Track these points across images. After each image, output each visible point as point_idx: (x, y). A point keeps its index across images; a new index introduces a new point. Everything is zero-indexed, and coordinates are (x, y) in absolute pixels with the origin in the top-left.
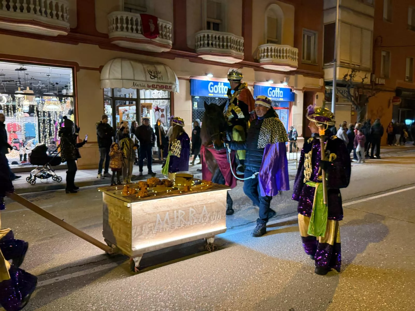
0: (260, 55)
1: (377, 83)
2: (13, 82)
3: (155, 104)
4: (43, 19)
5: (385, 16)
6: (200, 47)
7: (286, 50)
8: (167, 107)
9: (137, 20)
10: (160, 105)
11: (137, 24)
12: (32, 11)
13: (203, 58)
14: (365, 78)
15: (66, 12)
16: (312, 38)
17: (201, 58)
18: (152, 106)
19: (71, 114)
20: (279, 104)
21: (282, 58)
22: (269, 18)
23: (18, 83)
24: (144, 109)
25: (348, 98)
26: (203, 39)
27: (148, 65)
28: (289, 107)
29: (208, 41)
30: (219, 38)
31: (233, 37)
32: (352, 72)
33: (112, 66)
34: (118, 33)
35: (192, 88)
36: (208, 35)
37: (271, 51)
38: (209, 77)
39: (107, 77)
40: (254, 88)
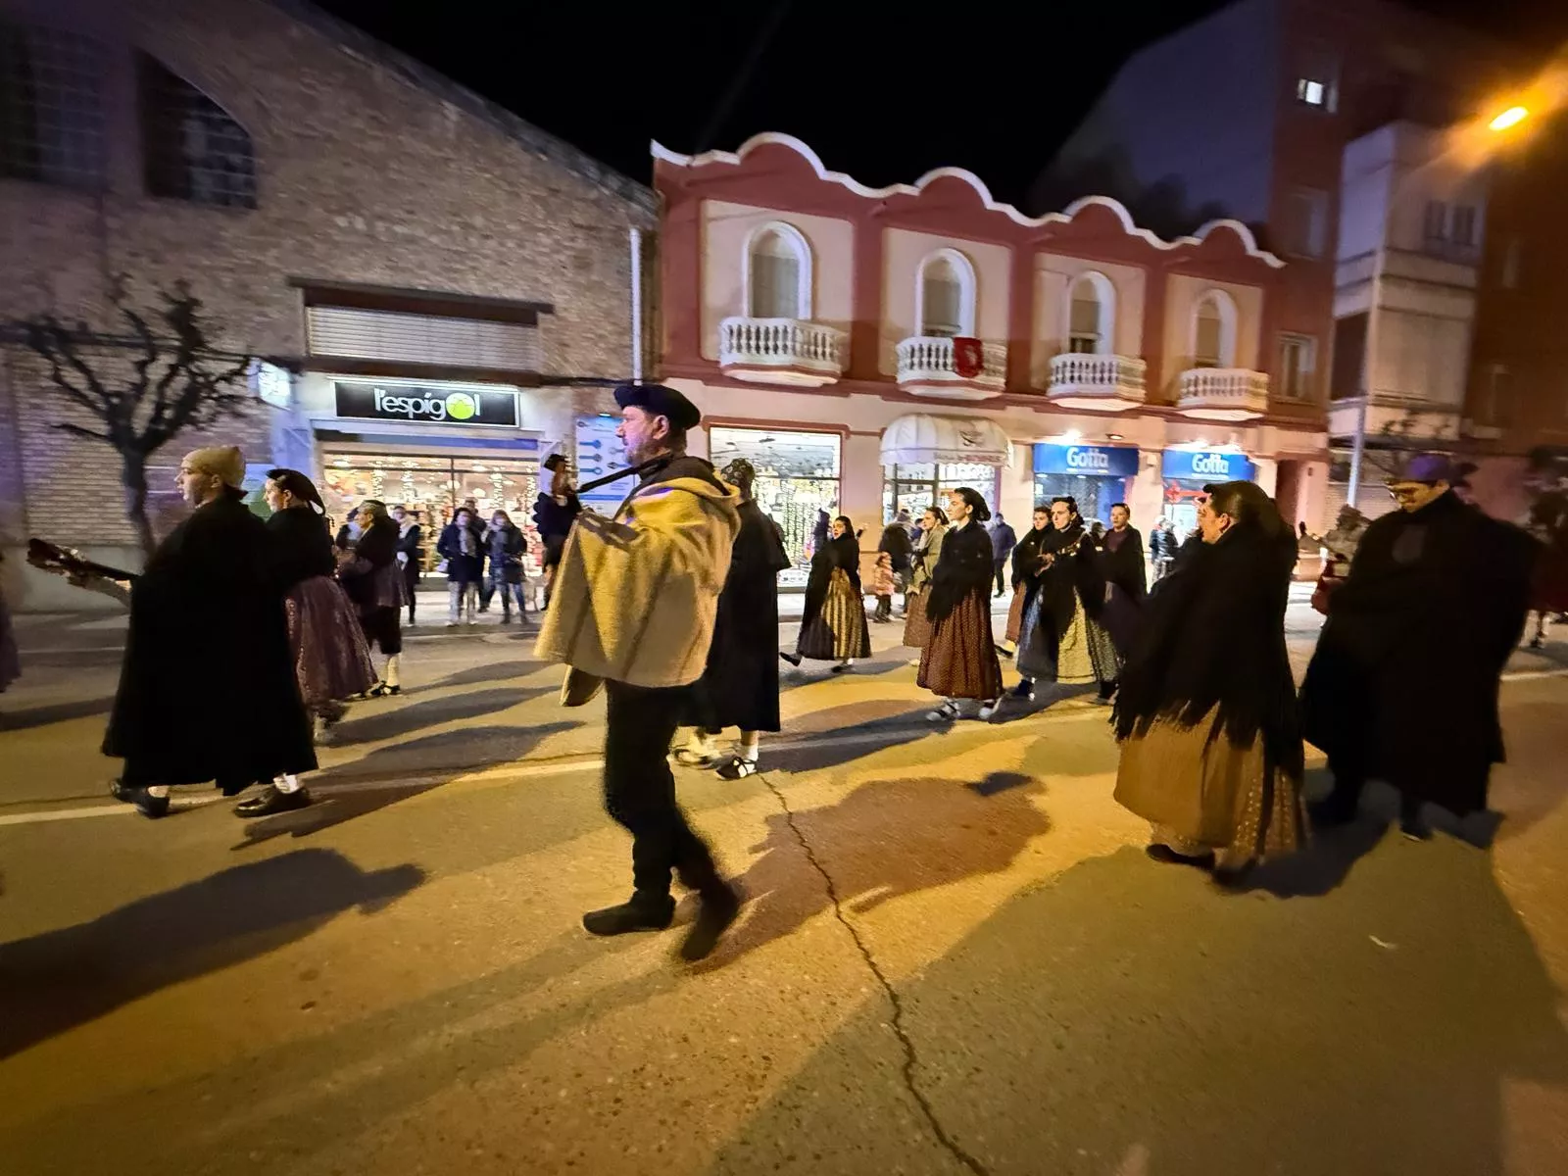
0: (1179, 392)
1: (1478, 436)
4: (804, 361)
6: (1056, 385)
7: (1240, 378)
9: (946, 350)
11: (945, 356)
13: (1060, 404)
14: (1445, 426)
15: (837, 348)
16: (1301, 348)
17: (1056, 405)
21: (1228, 394)
22: (1201, 320)
26: (1063, 370)
29: (1072, 372)
30: (1094, 365)
31: (1124, 362)
32: (1409, 415)
33: (903, 426)
34: (913, 374)
35: (1035, 458)
36: (1073, 363)
37: (1205, 382)
38: (1071, 439)
39: (893, 446)
40: (1162, 455)
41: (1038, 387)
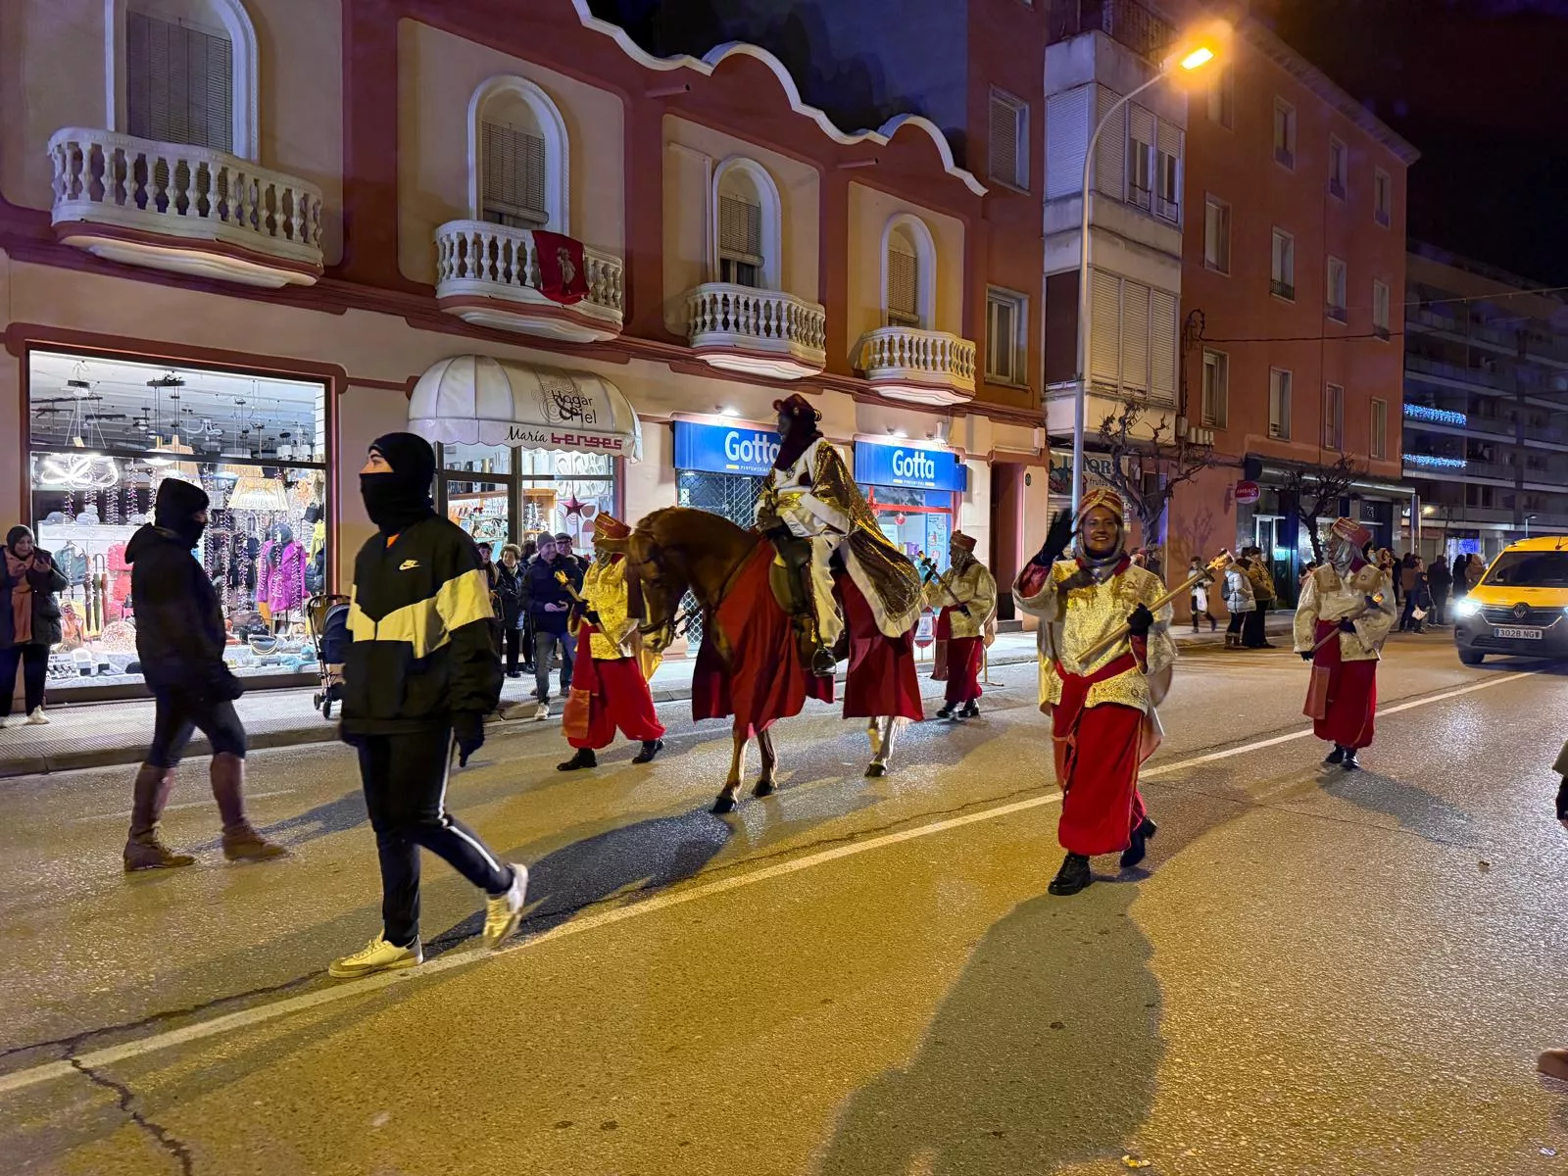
0: (871, 358)
1: (1193, 440)
2: (124, 419)
3: (564, 491)
4: (248, 237)
5: (1211, 256)
6: (702, 332)
7: (943, 345)
8: (602, 500)
9: (522, 249)
10: (582, 494)
11: (522, 260)
12: (214, 213)
13: (709, 362)
14: (1163, 426)
15: (315, 219)
16: (1011, 311)
17: (704, 361)
18: (557, 497)
19: (314, 521)
20: (922, 498)
21: (930, 367)
22: (893, 255)
23: (141, 422)
24: (530, 505)
26: (711, 309)
27: (553, 379)
28: (952, 506)
29: (726, 313)
30: (756, 305)
31: (797, 304)
32: (1127, 410)
33: (448, 378)
34: (466, 286)
35: (677, 447)
36: (725, 298)
37: (902, 346)
38: (728, 418)
39: (432, 411)
40: (854, 450)
41: (674, 331)
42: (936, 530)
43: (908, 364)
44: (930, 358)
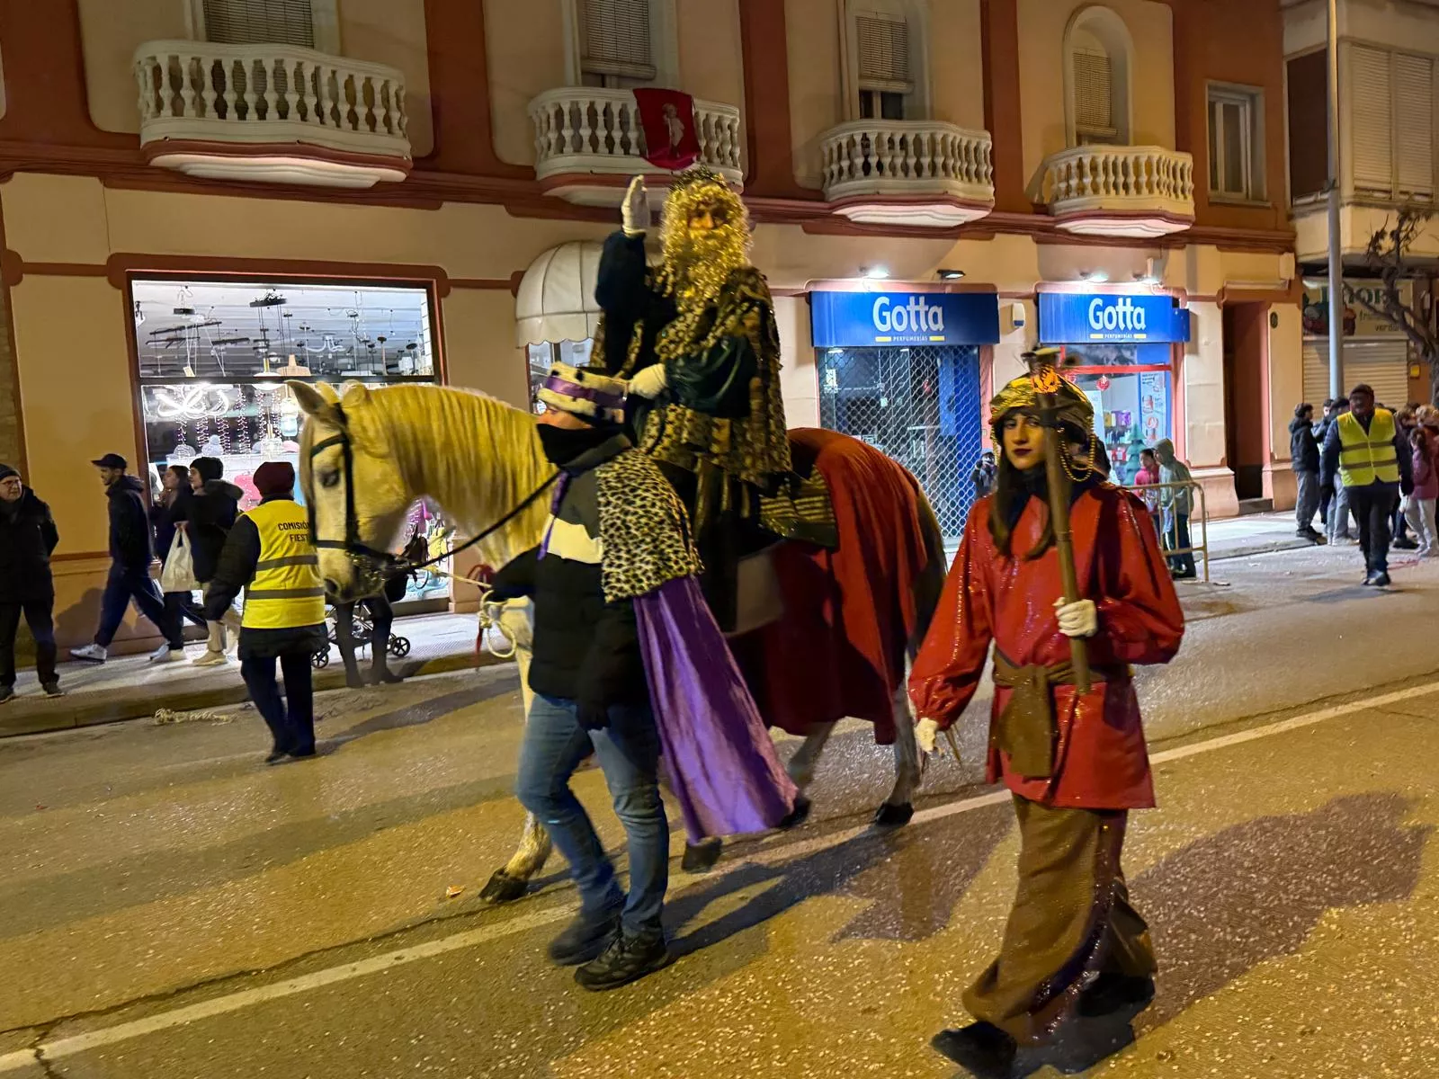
0: (1055, 187)
2: (245, 343)
4: (327, 135)
6: (839, 180)
7: (1149, 163)
9: (623, 113)
11: (624, 125)
12: (293, 114)
13: (850, 217)
15: (399, 108)
16: (1241, 109)
17: (844, 217)
20: (1132, 354)
21: (1132, 190)
22: (1080, 59)
23: (262, 344)
25: (1390, 317)
26: (849, 154)
28: (1170, 361)
29: (866, 157)
30: (903, 141)
31: (955, 134)
32: (1402, 221)
33: (552, 270)
34: (567, 162)
35: (814, 319)
36: (865, 138)
37: (1094, 169)
38: (875, 280)
39: (538, 309)
40: (1037, 303)
41: (808, 185)
42: (1152, 393)
43: (1102, 191)
44: (1132, 179)
